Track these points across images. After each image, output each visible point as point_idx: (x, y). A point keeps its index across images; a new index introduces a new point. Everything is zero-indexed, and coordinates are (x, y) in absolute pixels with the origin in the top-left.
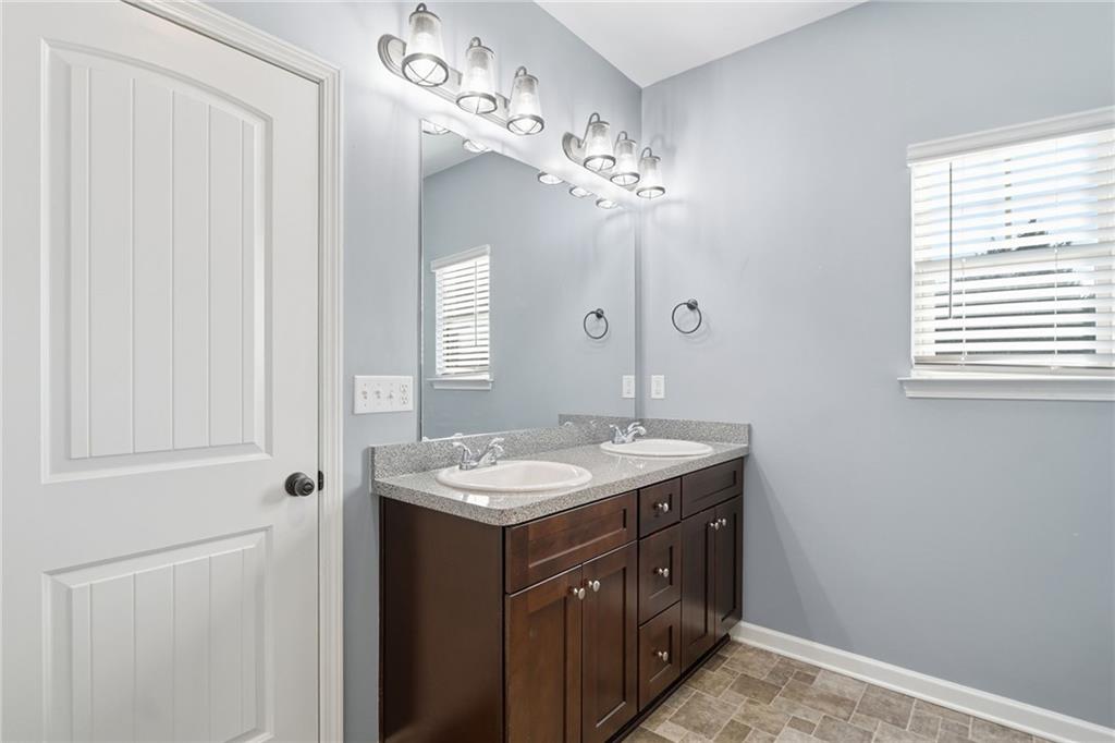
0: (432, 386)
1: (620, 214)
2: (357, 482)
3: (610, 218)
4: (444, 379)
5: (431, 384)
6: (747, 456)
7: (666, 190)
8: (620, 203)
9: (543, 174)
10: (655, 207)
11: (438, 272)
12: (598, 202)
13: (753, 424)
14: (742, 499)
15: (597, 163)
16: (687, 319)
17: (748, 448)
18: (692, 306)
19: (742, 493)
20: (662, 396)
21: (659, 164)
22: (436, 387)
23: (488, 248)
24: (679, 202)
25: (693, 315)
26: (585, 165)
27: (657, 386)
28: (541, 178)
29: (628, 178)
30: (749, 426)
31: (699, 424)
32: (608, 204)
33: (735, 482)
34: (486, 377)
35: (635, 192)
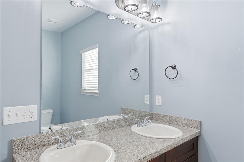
0: (81, 93)
1: (144, 30)
2: (6, 156)
3: (140, 32)
4: (84, 91)
5: (80, 92)
6: (200, 136)
7: (162, 19)
8: (143, 26)
9: (108, 15)
10: (158, 26)
11: (83, 54)
12: (134, 26)
13: (202, 121)
14: (197, 154)
15: (129, 8)
16: (172, 73)
17: (200, 132)
18: (174, 68)
19: (197, 152)
20: (160, 104)
21: (159, 8)
22: (82, 94)
23: (98, 45)
24: (169, 24)
25: (174, 71)
26: (124, 10)
27: (159, 100)
28: (108, 17)
29: (144, 14)
30: (200, 121)
31: (176, 118)
32: (138, 26)
33: (194, 148)
34: (97, 91)
35: (149, 21)
